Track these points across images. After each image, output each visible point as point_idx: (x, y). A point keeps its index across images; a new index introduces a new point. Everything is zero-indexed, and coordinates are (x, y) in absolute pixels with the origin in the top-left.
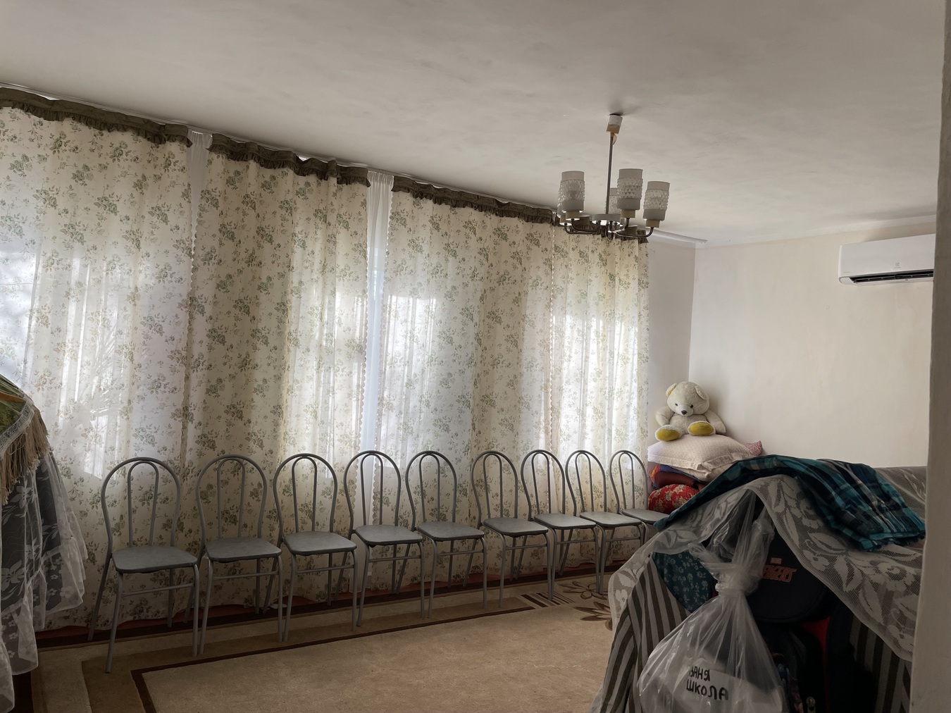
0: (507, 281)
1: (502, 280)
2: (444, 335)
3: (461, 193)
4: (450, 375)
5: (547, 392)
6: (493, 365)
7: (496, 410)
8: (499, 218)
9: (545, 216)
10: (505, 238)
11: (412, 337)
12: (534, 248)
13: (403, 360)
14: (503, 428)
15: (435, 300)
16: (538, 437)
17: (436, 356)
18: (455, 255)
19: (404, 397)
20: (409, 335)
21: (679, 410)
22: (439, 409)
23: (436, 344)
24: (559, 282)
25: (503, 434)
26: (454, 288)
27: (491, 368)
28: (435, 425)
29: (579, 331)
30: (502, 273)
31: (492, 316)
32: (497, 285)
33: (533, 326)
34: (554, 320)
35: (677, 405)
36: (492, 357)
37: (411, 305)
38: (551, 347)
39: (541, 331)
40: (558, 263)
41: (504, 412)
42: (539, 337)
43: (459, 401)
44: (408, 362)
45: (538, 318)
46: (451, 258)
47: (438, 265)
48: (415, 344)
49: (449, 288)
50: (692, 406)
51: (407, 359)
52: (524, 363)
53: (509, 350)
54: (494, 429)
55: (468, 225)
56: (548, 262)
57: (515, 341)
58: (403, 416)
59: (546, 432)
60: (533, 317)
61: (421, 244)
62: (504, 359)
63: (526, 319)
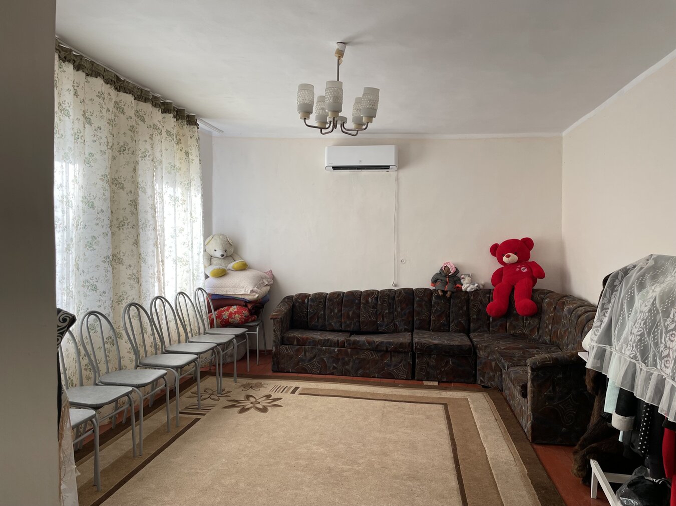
0: (127, 151)
1: (122, 149)
2: (85, 200)
3: (92, 63)
4: (94, 237)
5: (158, 248)
6: (119, 227)
7: (125, 267)
8: (116, 92)
9: (148, 97)
10: (123, 112)
11: (68, 201)
12: (141, 123)
13: (61, 226)
14: (132, 282)
15: (77, 165)
16: (154, 286)
17: (81, 220)
18: (90, 123)
19: (65, 262)
20: (65, 200)
21: (218, 254)
22: (86, 271)
23: (80, 208)
24: (158, 155)
25: (132, 287)
26: (91, 155)
27: (117, 230)
28: (83, 286)
29: (171, 197)
30: (122, 144)
31: (116, 182)
32: (118, 154)
33: (145, 192)
34: (157, 187)
35: (216, 251)
36: (118, 219)
37: (64, 170)
38: (156, 210)
39: (151, 196)
40: (157, 138)
41: (132, 268)
42: (150, 202)
43: (104, 262)
45: (148, 186)
46: (87, 126)
47: (79, 132)
48: (70, 209)
49: (87, 155)
50: (226, 251)
51: (65, 223)
52: (140, 223)
53: (133, 213)
54: (123, 283)
55: (100, 95)
56: (151, 137)
57: (135, 204)
58: (65, 281)
59: (159, 281)
60: (144, 184)
61: (67, 108)
62: (129, 221)
63: (139, 186)
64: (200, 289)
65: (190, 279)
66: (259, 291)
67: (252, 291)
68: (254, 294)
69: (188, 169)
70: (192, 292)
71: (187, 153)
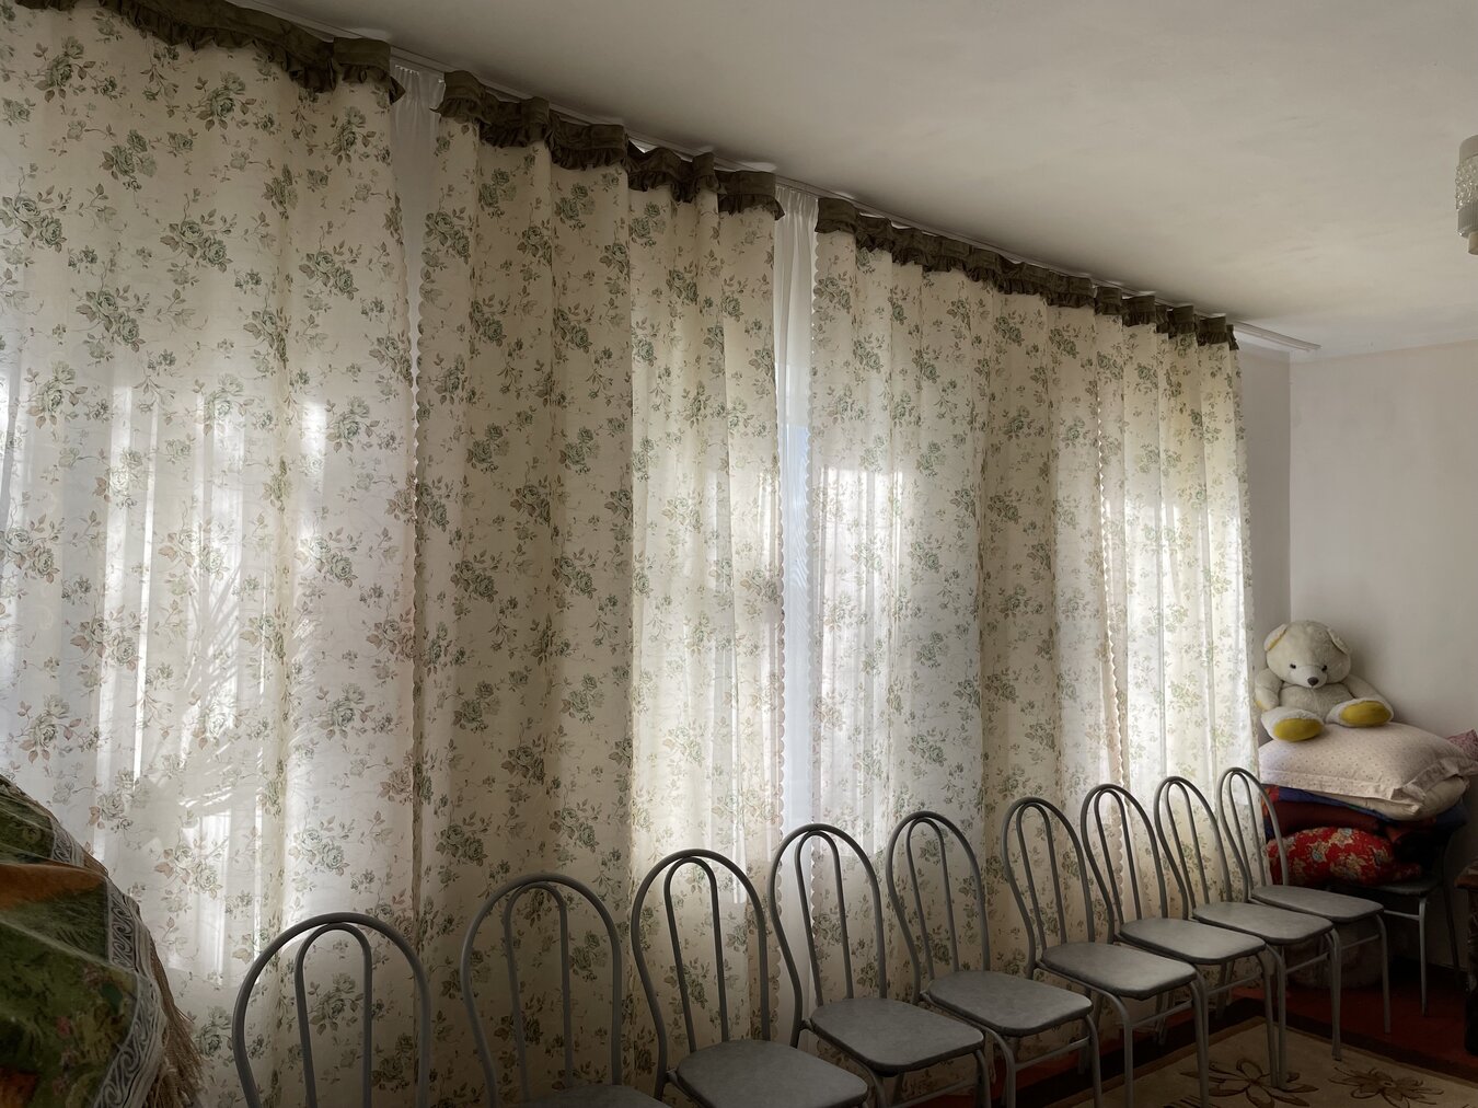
0: (1025, 430)
1: (1014, 427)
2: (920, 552)
3: (940, 240)
4: (937, 637)
5: (1107, 662)
6: (1005, 611)
7: (1018, 706)
8: (1003, 296)
9: (1084, 292)
10: (1018, 339)
11: (870, 559)
12: (1065, 358)
13: (855, 612)
14: (1036, 744)
15: (900, 475)
16: (1096, 757)
17: (908, 596)
18: (933, 376)
19: (862, 695)
20: (864, 554)
21: (1302, 675)
22: (919, 714)
23: (907, 570)
24: (1112, 430)
25: (1036, 758)
26: (934, 447)
27: (1000, 617)
28: (912, 749)
29: (1147, 529)
30: (1013, 413)
31: (998, 504)
32: (1004, 438)
33: (1072, 523)
34: (1107, 509)
35: (1294, 667)
36: (1002, 592)
37: (864, 487)
38: (1105, 566)
39: (1090, 533)
40: (1108, 389)
41: (1035, 710)
42: (1086, 546)
43: (959, 694)
44: (866, 616)
45: (1081, 506)
46: (925, 384)
47: (906, 398)
48: (876, 575)
49: (925, 449)
50: (1325, 669)
51: (863, 607)
52: (1060, 601)
53: (1037, 577)
54: (1016, 747)
55: (959, 308)
56: (1092, 389)
57: (1045, 555)
58: (862, 737)
59: (1111, 746)
60: (1072, 504)
61: (875, 351)
62: (1028, 595)
63: (1059, 509)
64: (1236, 771)
65: (1204, 744)
66: (1422, 794)
67: (1399, 793)
68: (1407, 801)
69: (1200, 458)
70: (1211, 778)
71: (1196, 417)
